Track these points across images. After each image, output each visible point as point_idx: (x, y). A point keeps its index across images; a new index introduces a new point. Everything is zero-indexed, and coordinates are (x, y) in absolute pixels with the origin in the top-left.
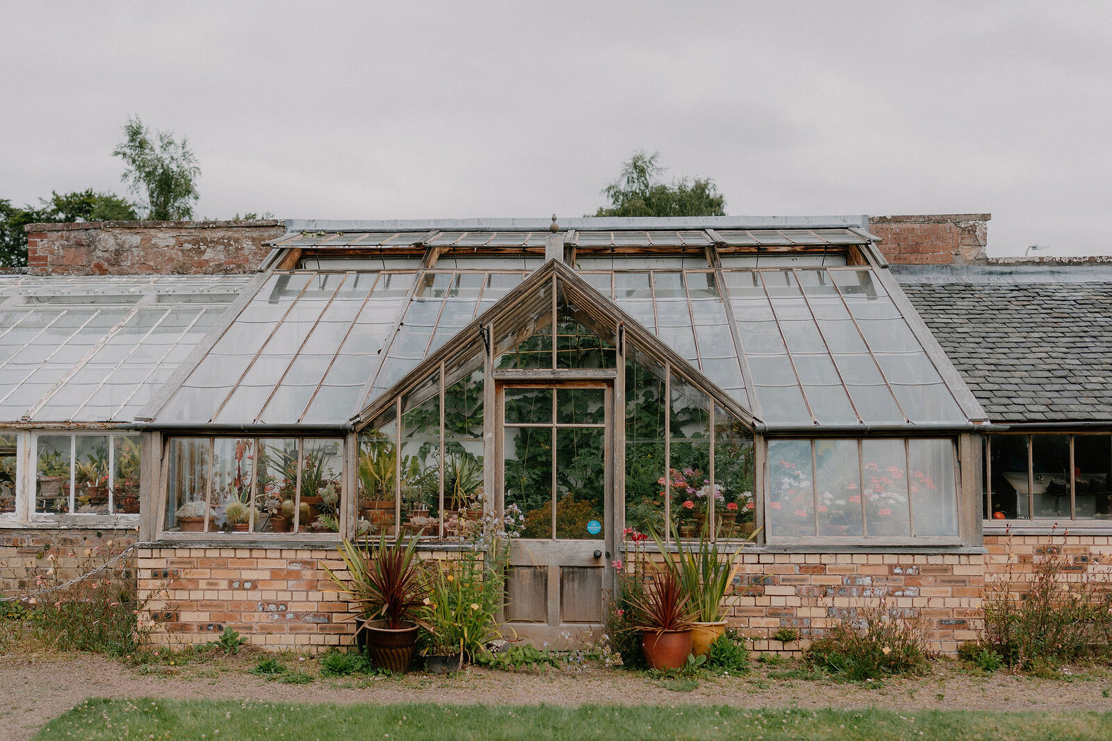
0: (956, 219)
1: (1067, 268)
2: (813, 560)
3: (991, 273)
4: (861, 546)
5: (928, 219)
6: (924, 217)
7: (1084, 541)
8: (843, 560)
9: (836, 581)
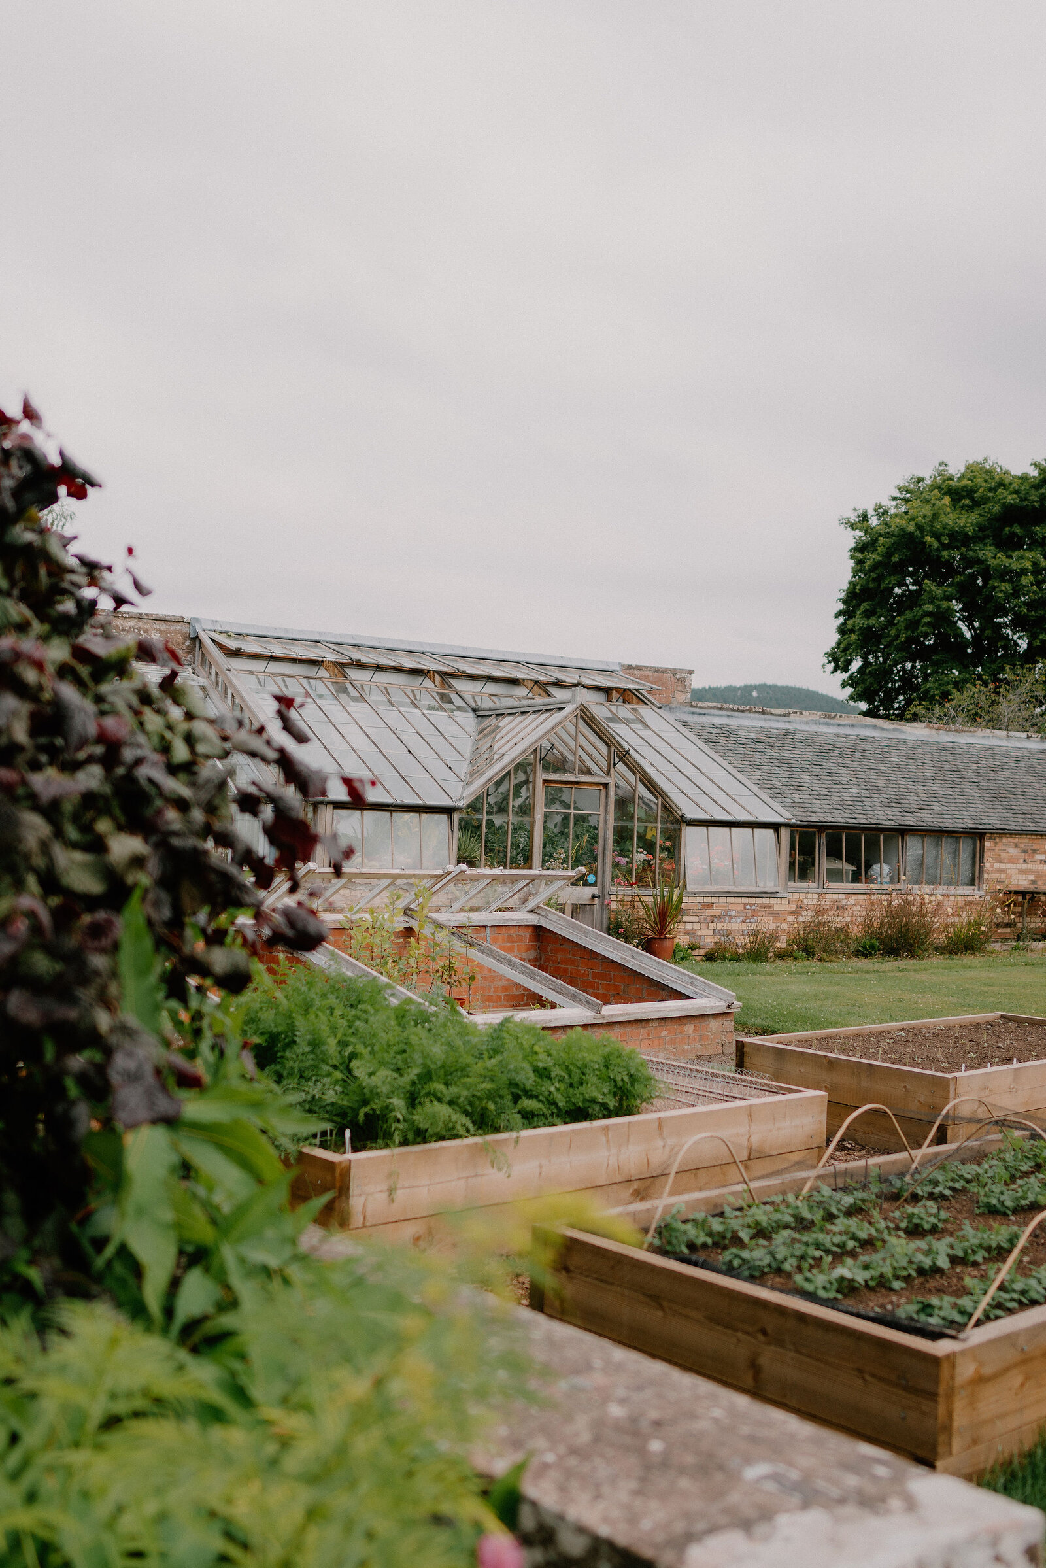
0: (674, 672)
1: (736, 714)
2: (708, 900)
3: (693, 713)
4: (729, 892)
5: (658, 670)
6: (655, 668)
7: (802, 896)
8: (723, 900)
9: (717, 913)
